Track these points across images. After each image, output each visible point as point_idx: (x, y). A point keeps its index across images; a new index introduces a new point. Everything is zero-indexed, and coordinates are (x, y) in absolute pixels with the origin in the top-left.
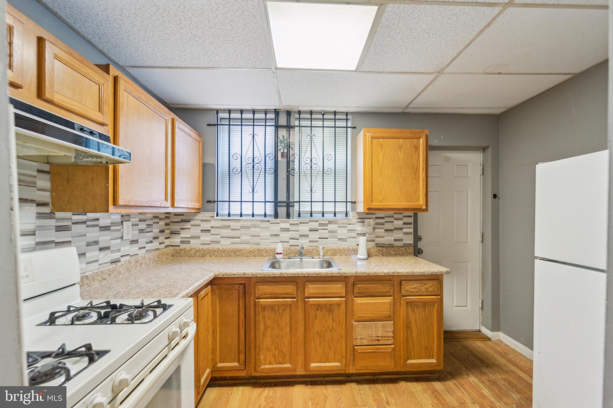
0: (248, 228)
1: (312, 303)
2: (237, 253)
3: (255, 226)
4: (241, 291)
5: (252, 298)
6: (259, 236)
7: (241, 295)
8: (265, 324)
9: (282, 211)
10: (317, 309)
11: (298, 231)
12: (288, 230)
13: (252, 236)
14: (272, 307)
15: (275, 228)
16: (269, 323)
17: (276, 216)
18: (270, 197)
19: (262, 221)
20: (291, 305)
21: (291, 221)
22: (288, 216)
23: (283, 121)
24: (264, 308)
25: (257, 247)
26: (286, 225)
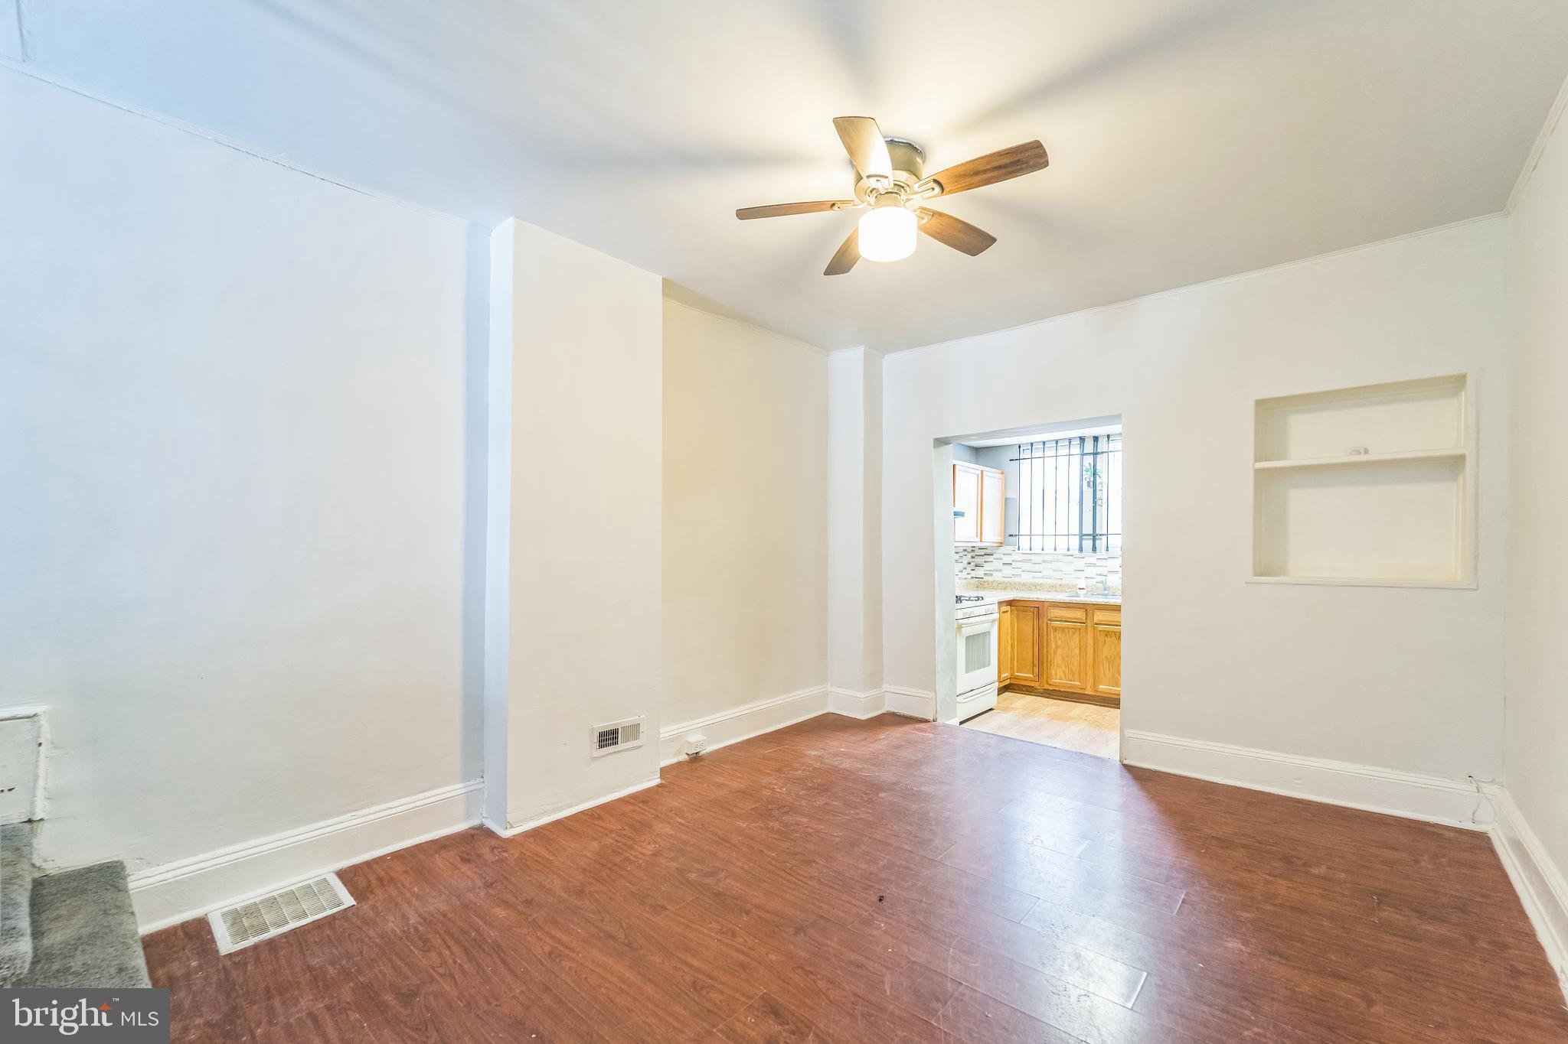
0: (1051, 562)
1: (1100, 629)
2: (1038, 587)
3: (1057, 561)
4: (1035, 613)
5: (1045, 620)
6: (1062, 571)
7: (1035, 617)
8: (1056, 643)
9: (1088, 544)
10: (1107, 635)
11: (1106, 566)
12: (1094, 565)
13: (1054, 570)
14: (1063, 629)
15: (1080, 564)
16: (1059, 643)
17: (1081, 549)
18: (1075, 529)
19: (1065, 555)
20: (1080, 629)
21: (1098, 555)
22: (1094, 549)
23: (1089, 447)
24: (1055, 629)
25: (1060, 582)
26: (1093, 560)
